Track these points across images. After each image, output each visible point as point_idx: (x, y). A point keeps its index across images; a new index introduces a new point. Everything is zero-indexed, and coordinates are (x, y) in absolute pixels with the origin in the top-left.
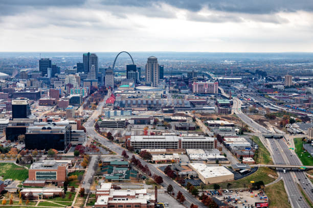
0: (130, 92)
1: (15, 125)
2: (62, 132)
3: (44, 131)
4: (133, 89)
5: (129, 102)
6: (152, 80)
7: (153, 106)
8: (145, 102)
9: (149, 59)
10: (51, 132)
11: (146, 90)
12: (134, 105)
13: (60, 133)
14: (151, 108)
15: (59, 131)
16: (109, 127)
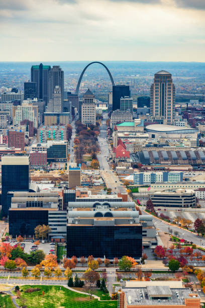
0: (139, 135)
1: (23, 207)
2: (134, 222)
3: (100, 219)
4: (142, 129)
5: (156, 155)
6: (163, 113)
7: (199, 162)
8: (184, 155)
9: (157, 76)
10: (116, 221)
11: (167, 132)
12: (166, 160)
13: (131, 224)
14: (199, 165)
15: (129, 221)
16: (171, 206)
